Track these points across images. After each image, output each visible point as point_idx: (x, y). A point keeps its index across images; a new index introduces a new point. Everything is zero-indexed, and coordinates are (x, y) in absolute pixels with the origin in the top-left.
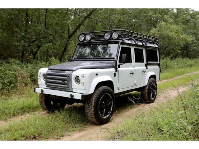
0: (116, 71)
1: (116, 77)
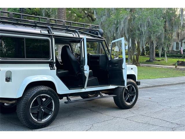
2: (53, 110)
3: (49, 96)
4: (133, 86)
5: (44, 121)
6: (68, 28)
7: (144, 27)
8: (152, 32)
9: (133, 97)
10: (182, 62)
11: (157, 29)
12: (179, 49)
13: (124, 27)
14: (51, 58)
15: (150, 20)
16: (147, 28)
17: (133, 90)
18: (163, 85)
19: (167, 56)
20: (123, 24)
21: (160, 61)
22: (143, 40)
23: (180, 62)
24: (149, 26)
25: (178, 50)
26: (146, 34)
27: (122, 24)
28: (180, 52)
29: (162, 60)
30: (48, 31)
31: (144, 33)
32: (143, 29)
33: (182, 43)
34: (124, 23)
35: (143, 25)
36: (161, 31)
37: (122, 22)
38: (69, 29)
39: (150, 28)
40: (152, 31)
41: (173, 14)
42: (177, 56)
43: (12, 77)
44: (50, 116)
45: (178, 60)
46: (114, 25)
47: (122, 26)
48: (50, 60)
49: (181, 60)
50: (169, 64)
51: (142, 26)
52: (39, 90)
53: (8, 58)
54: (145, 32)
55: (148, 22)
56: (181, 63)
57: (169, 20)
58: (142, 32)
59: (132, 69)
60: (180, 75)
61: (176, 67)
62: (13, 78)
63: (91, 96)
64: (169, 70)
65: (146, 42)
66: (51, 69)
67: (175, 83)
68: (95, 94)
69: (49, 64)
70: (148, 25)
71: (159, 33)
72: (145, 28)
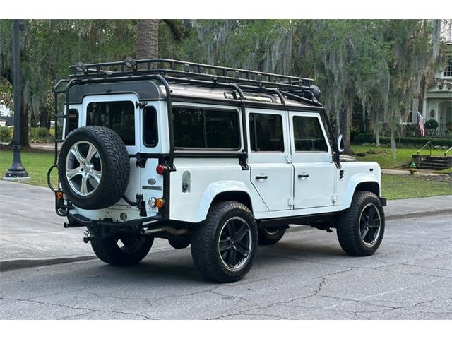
2: (250, 248)
3: (244, 222)
4: (376, 208)
5: (238, 267)
6: (262, 85)
7: (337, 61)
8: (359, 76)
9: (375, 230)
10: (428, 157)
11: (372, 69)
12: (414, 121)
13: (282, 59)
14: (243, 148)
15: (351, 43)
16: (345, 65)
17: (375, 216)
18: (408, 215)
19: (397, 141)
20: (279, 51)
21: (365, 155)
22: (333, 98)
23: (422, 159)
24: (349, 58)
25: (410, 123)
26: (342, 80)
27: (277, 51)
28: (415, 128)
29: (368, 153)
30: (234, 94)
31: (336, 79)
32: (334, 68)
33: (421, 103)
34: (283, 48)
35: (334, 57)
36: (381, 74)
37: (277, 47)
38: (263, 87)
39: (352, 65)
40: (357, 72)
41: (412, 25)
42: (411, 142)
43: (191, 183)
44: (246, 260)
45: (414, 152)
46: (254, 54)
47: (277, 59)
48: (241, 150)
49: (423, 152)
50: (392, 165)
51: (330, 59)
52: (230, 208)
53: (184, 148)
54: (340, 77)
55: (348, 46)
56: (424, 161)
57: (401, 42)
58: (332, 76)
59: (371, 170)
60: (437, 193)
61: (412, 172)
62: (192, 185)
63: (271, 234)
64: (404, 180)
65: (341, 104)
66: (243, 169)
67: (433, 211)
68: (278, 231)
69: (238, 159)
70: (346, 55)
71: (376, 78)
72: (341, 65)
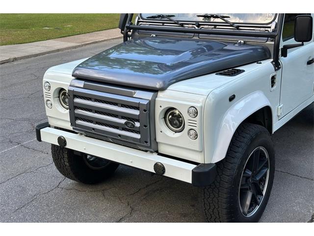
0: (276, 70)
1: (275, 87)
